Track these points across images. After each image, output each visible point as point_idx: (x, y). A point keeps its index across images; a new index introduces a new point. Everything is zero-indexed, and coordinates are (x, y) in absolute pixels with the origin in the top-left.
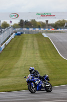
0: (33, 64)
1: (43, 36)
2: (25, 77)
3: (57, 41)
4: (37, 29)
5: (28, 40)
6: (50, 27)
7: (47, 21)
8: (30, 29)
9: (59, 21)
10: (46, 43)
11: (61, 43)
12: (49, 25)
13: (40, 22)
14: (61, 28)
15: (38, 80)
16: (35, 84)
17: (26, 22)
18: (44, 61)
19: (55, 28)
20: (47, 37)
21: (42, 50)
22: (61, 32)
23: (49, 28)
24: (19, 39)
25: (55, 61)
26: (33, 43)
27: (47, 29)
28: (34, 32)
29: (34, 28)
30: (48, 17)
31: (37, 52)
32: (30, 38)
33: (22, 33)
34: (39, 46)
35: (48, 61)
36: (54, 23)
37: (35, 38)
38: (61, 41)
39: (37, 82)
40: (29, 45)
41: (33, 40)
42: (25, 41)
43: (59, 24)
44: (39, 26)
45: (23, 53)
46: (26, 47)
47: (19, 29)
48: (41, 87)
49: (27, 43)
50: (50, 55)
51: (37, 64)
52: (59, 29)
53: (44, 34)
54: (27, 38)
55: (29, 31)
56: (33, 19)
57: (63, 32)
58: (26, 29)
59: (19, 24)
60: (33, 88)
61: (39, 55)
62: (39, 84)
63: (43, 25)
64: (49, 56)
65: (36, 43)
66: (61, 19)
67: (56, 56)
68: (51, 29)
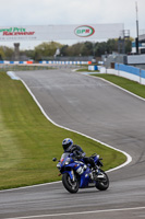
1: (9, 77)
3: (39, 87)
6: (24, 57)
7: (17, 45)
9: (44, 45)
10: (17, 92)
11: (48, 91)
12: (22, 53)
13: (1, 48)
14: (47, 60)
15: (82, 166)
16: (76, 174)
18: (11, 131)
19: (34, 59)
20: (17, 78)
21: (7, 107)
22: (47, 68)
23: (21, 61)
25: (35, 130)
27: (16, 63)
30: (18, 36)
35: (21, 131)
36: (33, 49)
38: (48, 87)
39: (80, 170)
43: (43, 52)
50: (25, 117)
52: (44, 62)
53: (10, 73)
57: (51, 68)
60: (73, 183)
62: (83, 174)
64: (22, 119)
66: (47, 41)
67: (37, 120)
68: (25, 63)
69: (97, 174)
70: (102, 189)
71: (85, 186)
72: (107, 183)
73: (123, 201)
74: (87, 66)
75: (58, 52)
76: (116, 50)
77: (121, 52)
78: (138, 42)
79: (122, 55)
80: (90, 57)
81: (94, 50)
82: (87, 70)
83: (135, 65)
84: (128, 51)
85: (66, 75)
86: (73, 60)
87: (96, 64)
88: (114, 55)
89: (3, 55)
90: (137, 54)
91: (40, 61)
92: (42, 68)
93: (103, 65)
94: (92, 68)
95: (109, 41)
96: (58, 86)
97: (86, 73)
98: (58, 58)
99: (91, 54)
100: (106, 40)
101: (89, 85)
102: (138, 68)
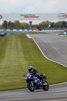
0: (17, 64)
1: (27, 37)
2: (24, 76)
3: (41, 42)
4: (21, 30)
5: (12, 41)
6: (34, 28)
7: (31, 22)
8: (14, 30)
9: (43, 22)
10: (30, 44)
11: (45, 44)
12: (33, 26)
13: (24, 24)
14: (45, 29)
15: (37, 79)
16: (34, 82)
17: (9, 23)
18: (28, 62)
20: (31, 38)
21: (26, 51)
22: (44, 33)
24: (3, 40)
25: (39, 61)
26: (17, 44)
27: (30, 30)
28: (17, 32)
29: (18, 29)
31: (21, 53)
32: (14, 39)
33: (5, 34)
34: (23, 47)
35: (32, 62)
36: (38, 24)
37: (19, 39)
38: (45, 42)
40: (13, 46)
41: (17, 41)
42: (9, 42)
43: (43, 26)
44: (23, 27)
45: (7, 54)
46: (10, 48)
47: (2, 30)
48: (40, 86)
49: (11, 44)
50: (34, 56)
51: (21, 65)
52: (43, 30)
53: (27, 35)
54: (10, 39)
55: (12, 32)
56: (17, 20)
57: (46, 33)
58: (9, 30)
59: (3, 26)
60: (32, 87)
61: (22, 55)
62: (37, 83)
63: (27, 27)
64: (33, 56)
65: (19, 44)
66: (45, 21)
67: (39, 57)
68: (34, 30)
69: (44, 83)
70: (46, 90)
71: (38, 88)
72: (48, 87)
74: (63, 32)
75: (50, 26)
80: (65, 28)
82: (63, 34)
85: (53, 36)
86: (57, 30)
89: (24, 27)
91: (41, 29)
92: (42, 33)
94: (65, 33)
96: (49, 41)
97: (62, 36)
98: (50, 28)
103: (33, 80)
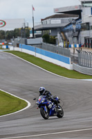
15: (51, 104)
39: (50, 106)
73: (25, 131)
74: (1, 45)
76: (19, 36)
77: (23, 37)
78: (34, 31)
79: (24, 39)
80: (4, 40)
81: (6, 36)
82: (2, 49)
83: (32, 45)
84: (28, 36)
87: (7, 45)
88: (18, 39)
90: (33, 38)
93: (12, 45)
94: (5, 47)
95: (15, 30)
99: (4, 38)
100: (13, 29)
101: (3, 58)
102: (34, 47)
103: (47, 105)
